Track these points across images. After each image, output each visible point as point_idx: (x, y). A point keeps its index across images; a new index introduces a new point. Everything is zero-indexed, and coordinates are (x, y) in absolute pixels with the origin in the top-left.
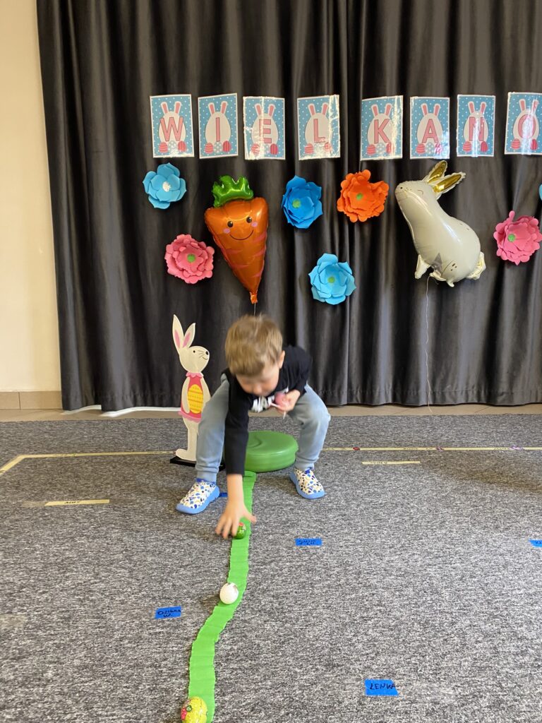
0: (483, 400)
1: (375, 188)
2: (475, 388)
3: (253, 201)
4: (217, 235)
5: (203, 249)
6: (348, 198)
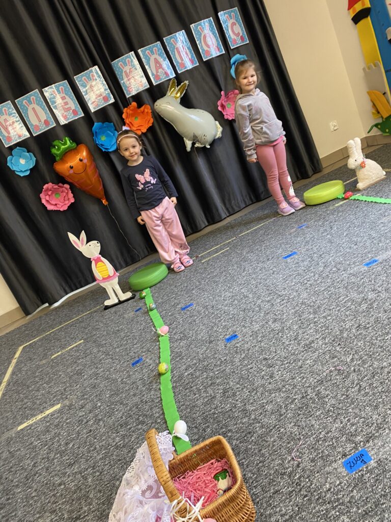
1: (142, 111)
2: (247, 196)
3: (78, 148)
4: (68, 176)
5: (63, 187)
6: (131, 123)
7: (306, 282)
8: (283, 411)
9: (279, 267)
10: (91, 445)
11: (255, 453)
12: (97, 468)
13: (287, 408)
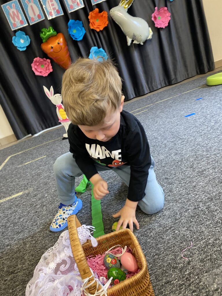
0: (167, 84)
1: (102, 15)
2: (163, 81)
4: (49, 53)
5: (46, 61)
6: (93, 22)
7: (201, 131)
8: (178, 216)
9: (182, 121)
10: (35, 221)
11: (153, 246)
12: (35, 238)
13: (181, 215)
